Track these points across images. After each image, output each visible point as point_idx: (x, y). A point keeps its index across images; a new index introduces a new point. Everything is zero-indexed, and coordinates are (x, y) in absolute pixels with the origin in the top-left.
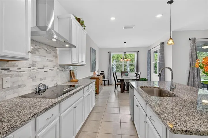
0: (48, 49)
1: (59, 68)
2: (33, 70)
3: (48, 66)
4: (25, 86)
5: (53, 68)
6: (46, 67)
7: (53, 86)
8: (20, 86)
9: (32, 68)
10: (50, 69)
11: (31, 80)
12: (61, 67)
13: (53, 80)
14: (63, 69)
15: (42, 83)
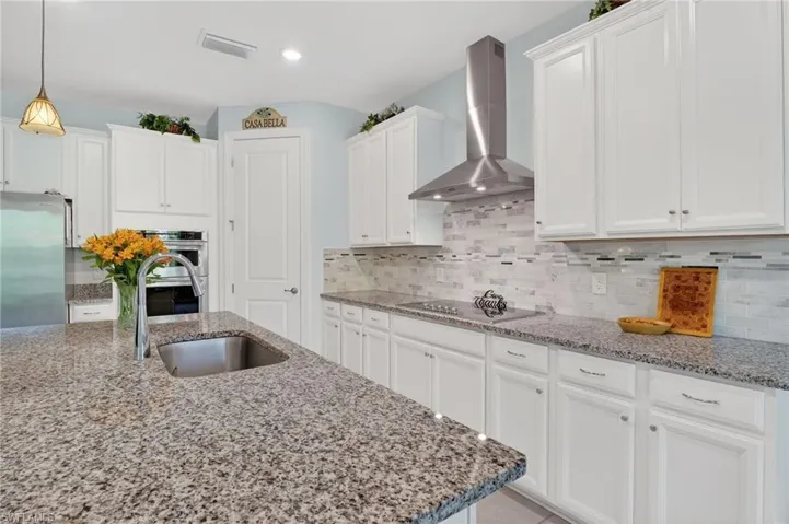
0: (516, 202)
1: (564, 254)
2: (476, 258)
3: (513, 249)
4: (462, 287)
5: (533, 256)
6: (508, 251)
7: (533, 309)
8: (455, 284)
9: (474, 254)
10: (521, 256)
11: (472, 279)
12: (576, 250)
13: (533, 293)
14: (593, 259)
15: (496, 290)
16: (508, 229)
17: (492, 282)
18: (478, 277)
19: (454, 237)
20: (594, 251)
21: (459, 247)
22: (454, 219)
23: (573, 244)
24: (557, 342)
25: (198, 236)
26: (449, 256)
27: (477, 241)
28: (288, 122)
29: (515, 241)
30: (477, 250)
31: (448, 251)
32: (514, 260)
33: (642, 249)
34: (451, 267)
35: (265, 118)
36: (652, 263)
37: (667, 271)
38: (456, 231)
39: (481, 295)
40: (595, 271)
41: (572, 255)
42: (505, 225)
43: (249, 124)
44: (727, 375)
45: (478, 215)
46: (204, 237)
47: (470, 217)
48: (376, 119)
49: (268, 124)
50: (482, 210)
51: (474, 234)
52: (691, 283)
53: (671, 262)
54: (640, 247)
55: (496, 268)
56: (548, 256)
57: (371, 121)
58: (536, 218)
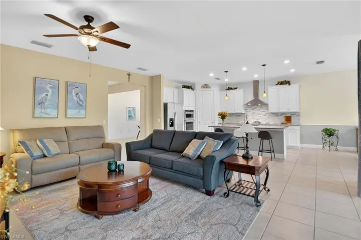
5: (265, 115)
13: (265, 121)
15: (258, 121)
16: (260, 111)
17: (257, 119)
18: (253, 118)
20: (276, 114)
21: (248, 113)
22: (248, 109)
23: (272, 113)
25: (193, 111)
27: (254, 112)
28: (212, 87)
29: (262, 112)
30: (254, 114)
31: (246, 114)
32: (262, 116)
35: (206, 86)
36: (284, 116)
37: (286, 116)
38: (248, 111)
40: (276, 117)
41: (272, 115)
43: (202, 87)
46: (194, 111)
47: (252, 108)
48: (231, 89)
49: (207, 87)
50: (254, 107)
51: (252, 111)
52: (289, 118)
54: (282, 114)
55: (258, 117)
56: (268, 115)
57: (229, 89)
58: (269, 109)
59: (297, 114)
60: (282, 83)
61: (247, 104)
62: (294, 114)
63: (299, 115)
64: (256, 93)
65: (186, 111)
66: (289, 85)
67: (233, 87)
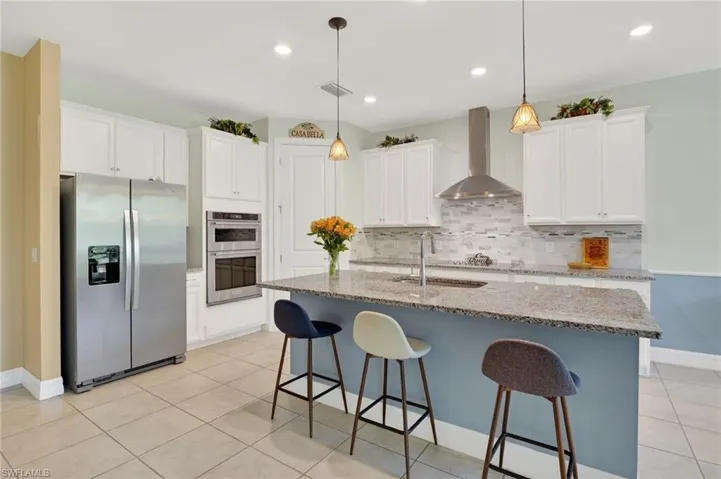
1: (530, 232)
2: (468, 234)
3: (496, 229)
5: (509, 233)
6: (492, 230)
7: (510, 262)
8: (452, 251)
9: (466, 232)
10: (501, 233)
11: (465, 247)
12: (536, 230)
13: (509, 254)
14: (546, 235)
15: (484, 253)
16: (492, 218)
17: (481, 248)
18: (470, 246)
19: (450, 222)
20: (549, 231)
21: (453, 227)
22: (451, 210)
23: (535, 227)
24: (556, 274)
25: (255, 217)
26: (446, 233)
27: (469, 224)
28: (326, 135)
29: (497, 225)
30: (470, 229)
31: (445, 230)
32: (497, 236)
33: (574, 230)
34: (449, 240)
35: (308, 130)
36: (579, 236)
37: (586, 240)
38: (452, 218)
39: (473, 257)
40: (548, 241)
41: (534, 233)
42: (490, 216)
43: (294, 133)
44: (634, 278)
45: (469, 209)
47: (464, 209)
48: (397, 142)
49: (310, 135)
50: (472, 206)
51: (466, 220)
52: (598, 245)
53: (587, 236)
54: (570, 230)
55: (483, 240)
56: (519, 233)
57: (390, 142)
58: (526, 213)
59: (631, 232)
60: (578, 111)
61: (448, 196)
62: (619, 229)
63: (639, 237)
64: (479, 155)
65: (217, 215)
66: (607, 114)
67: (401, 137)
